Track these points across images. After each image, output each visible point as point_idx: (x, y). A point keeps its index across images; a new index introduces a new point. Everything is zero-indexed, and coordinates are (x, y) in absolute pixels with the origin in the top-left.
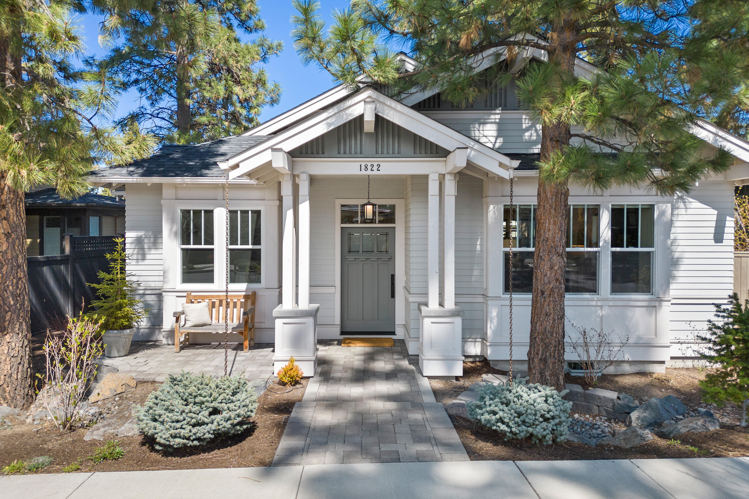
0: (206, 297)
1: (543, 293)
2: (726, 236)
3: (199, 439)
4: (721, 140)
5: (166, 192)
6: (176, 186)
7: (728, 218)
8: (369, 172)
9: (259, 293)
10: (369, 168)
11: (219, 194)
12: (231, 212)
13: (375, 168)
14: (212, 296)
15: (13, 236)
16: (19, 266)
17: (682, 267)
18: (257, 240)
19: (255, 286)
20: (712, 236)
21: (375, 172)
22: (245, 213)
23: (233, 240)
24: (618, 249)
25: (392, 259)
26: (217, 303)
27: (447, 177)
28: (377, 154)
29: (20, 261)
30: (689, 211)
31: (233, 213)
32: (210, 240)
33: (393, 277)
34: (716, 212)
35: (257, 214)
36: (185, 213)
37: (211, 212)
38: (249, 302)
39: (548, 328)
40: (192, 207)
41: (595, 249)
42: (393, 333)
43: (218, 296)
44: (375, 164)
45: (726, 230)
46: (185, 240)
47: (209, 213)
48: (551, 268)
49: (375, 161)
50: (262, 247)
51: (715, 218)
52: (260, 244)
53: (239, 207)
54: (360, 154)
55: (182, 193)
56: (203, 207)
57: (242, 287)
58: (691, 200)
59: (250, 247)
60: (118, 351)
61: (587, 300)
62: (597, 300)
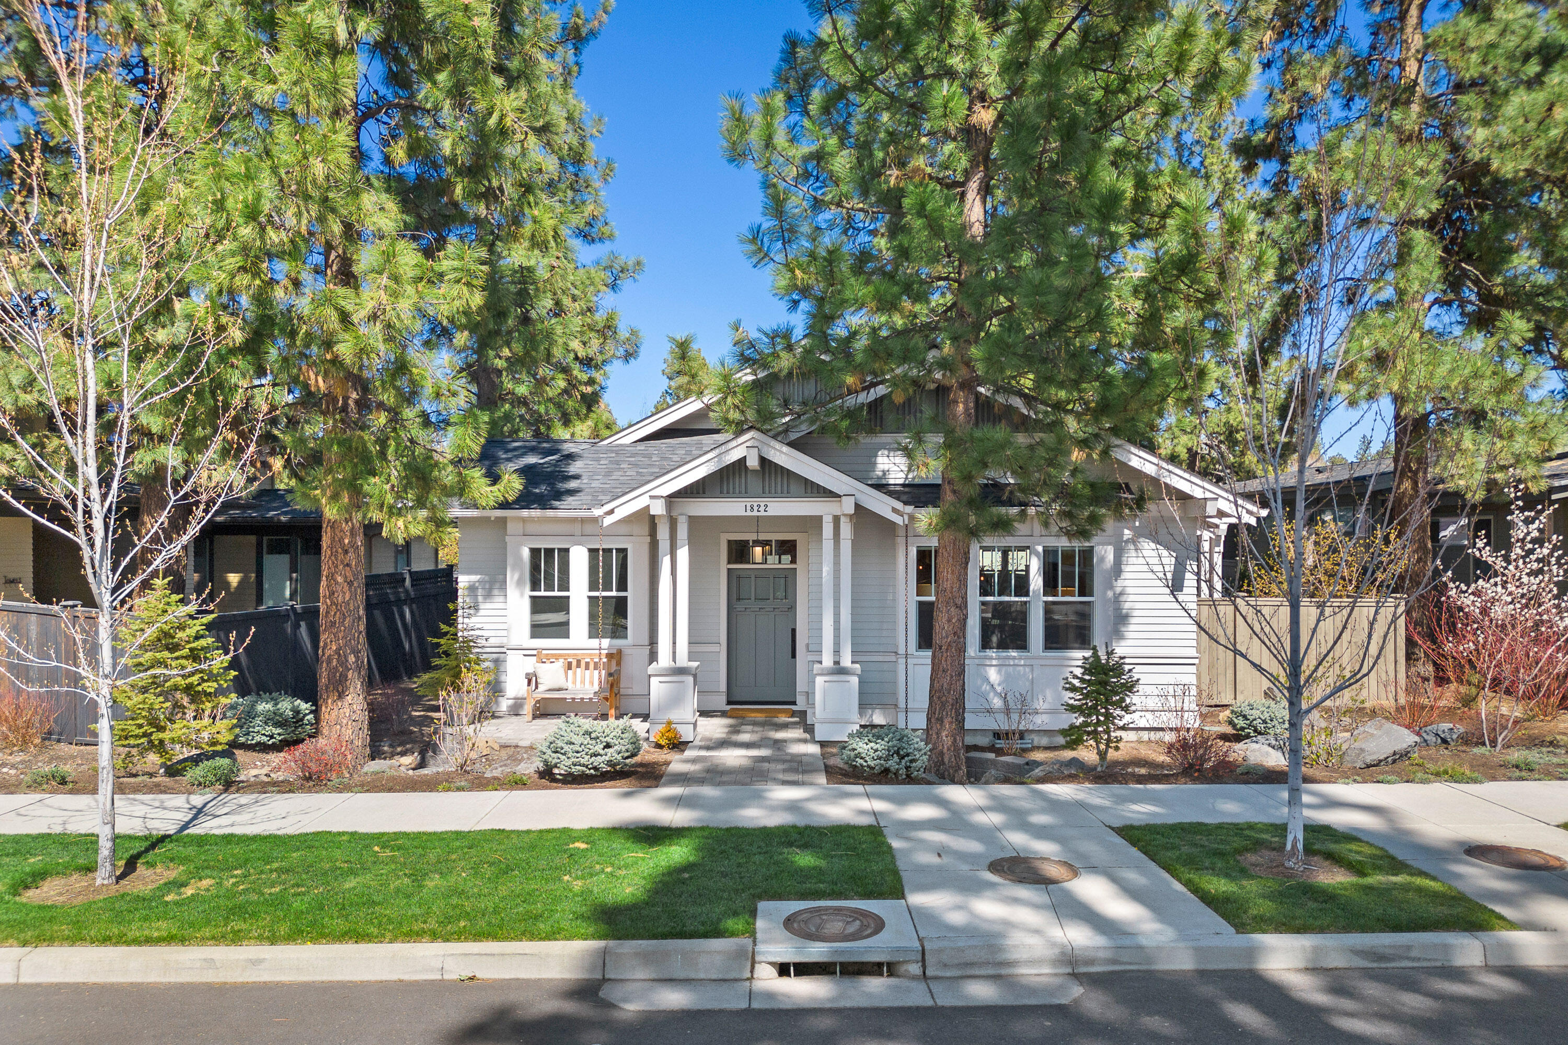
0: (561, 656)
1: (940, 648)
2: (1186, 583)
3: (595, 768)
5: (510, 526)
6: (524, 520)
7: (1188, 562)
8: (755, 513)
9: (626, 651)
10: (756, 508)
11: (577, 529)
12: (590, 551)
13: (762, 508)
14: (568, 655)
15: (356, 584)
16: (360, 618)
17: (1133, 620)
18: (623, 586)
19: (619, 642)
20: (1169, 583)
21: (762, 513)
22: (608, 551)
23: (593, 586)
24: (1050, 599)
25: (792, 608)
26: (574, 664)
27: (843, 519)
28: (764, 494)
29: (361, 612)
30: (1142, 553)
31: (593, 552)
32: (565, 586)
33: (794, 631)
34: (1173, 554)
35: (623, 552)
36: (535, 552)
37: (567, 550)
38: (614, 662)
39: (945, 685)
40: (543, 544)
41: (1024, 599)
42: (794, 703)
43: (576, 655)
44: (762, 504)
46: (535, 586)
47: (564, 552)
48: (949, 621)
49: (762, 501)
50: (629, 594)
51: (1172, 561)
52: (626, 590)
53: (601, 545)
54: (745, 493)
55: (531, 528)
56: (556, 544)
57: (606, 642)
59: (614, 593)
61: (1014, 658)
62: (1026, 658)
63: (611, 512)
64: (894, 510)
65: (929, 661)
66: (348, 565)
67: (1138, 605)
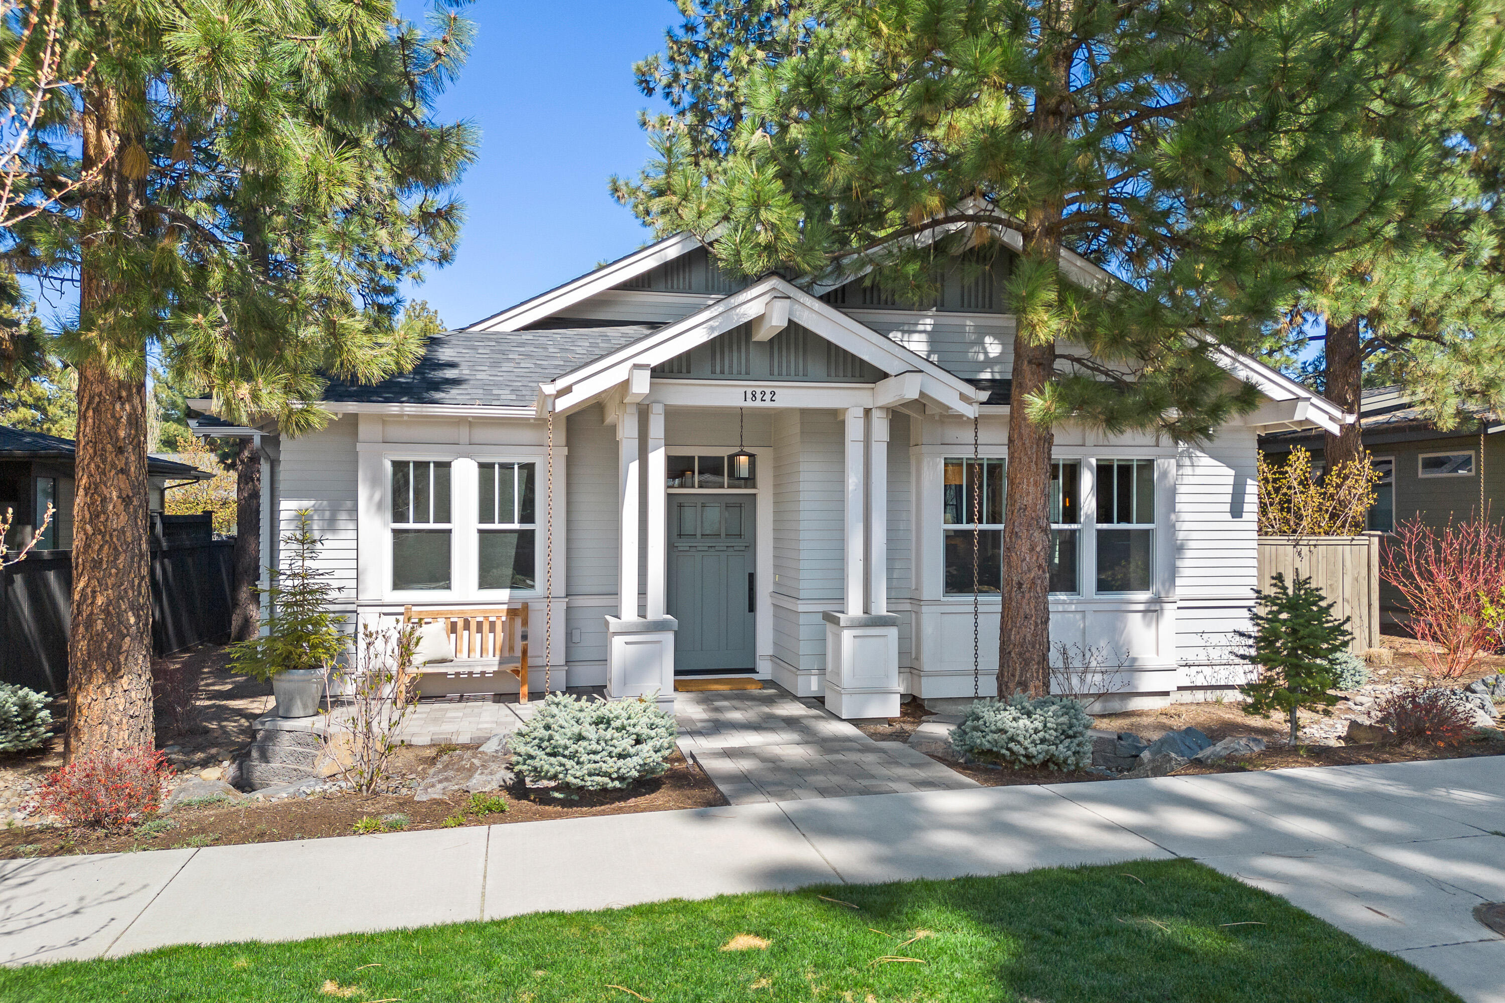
0: (440, 613)
1: (1020, 585)
2: (1246, 507)
3: (622, 778)
4: (1241, 367)
5: (364, 430)
6: (384, 420)
7: (1249, 481)
8: (758, 404)
9: (533, 606)
10: (759, 396)
11: (463, 433)
12: (482, 466)
13: (768, 397)
14: (451, 612)
15: (136, 502)
16: (141, 556)
17: (1188, 554)
18: (528, 515)
19: (523, 594)
20: (1227, 507)
21: (768, 404)
22: (506, 467)
23: (485, 515)
24: (1105, 526)
25: (751, 547)
26: (460, 624)
27: (876, 415)
28: (772, 376)
29: (144, 546)
30: (1198, 471)
31: (485, 468)
32: (444, 514)
33: (752, 577)
34: (1232, 472)
35: (529, 470)
36: (400, 467)
37: (448, 465)
38: (518, 621)
40: (411, 456)
41: (1074, 526)
42: (753, 671)
43: (462, 612)
44: (768, 391)
45: (1247, 498)
46: (399, 515)
47: (444, 467)
48: (1032, 549)
49: (767, 386)
50: (539, 526)
51: (1231, 480)
52: (533, 521)
53: (497, 458)
54: (746, 375)
55: (395, 432)
56: (431, 456)
57: (503, 594)
58: (1199, 454)
59: (516, 526)
60: (305, 706)
61: (1064, 603)
62: (1079, 602)
63: (568, 390)
64: (963, 397)
65: (999, 608)
66: (122, 471)
67: (1194, 535)
